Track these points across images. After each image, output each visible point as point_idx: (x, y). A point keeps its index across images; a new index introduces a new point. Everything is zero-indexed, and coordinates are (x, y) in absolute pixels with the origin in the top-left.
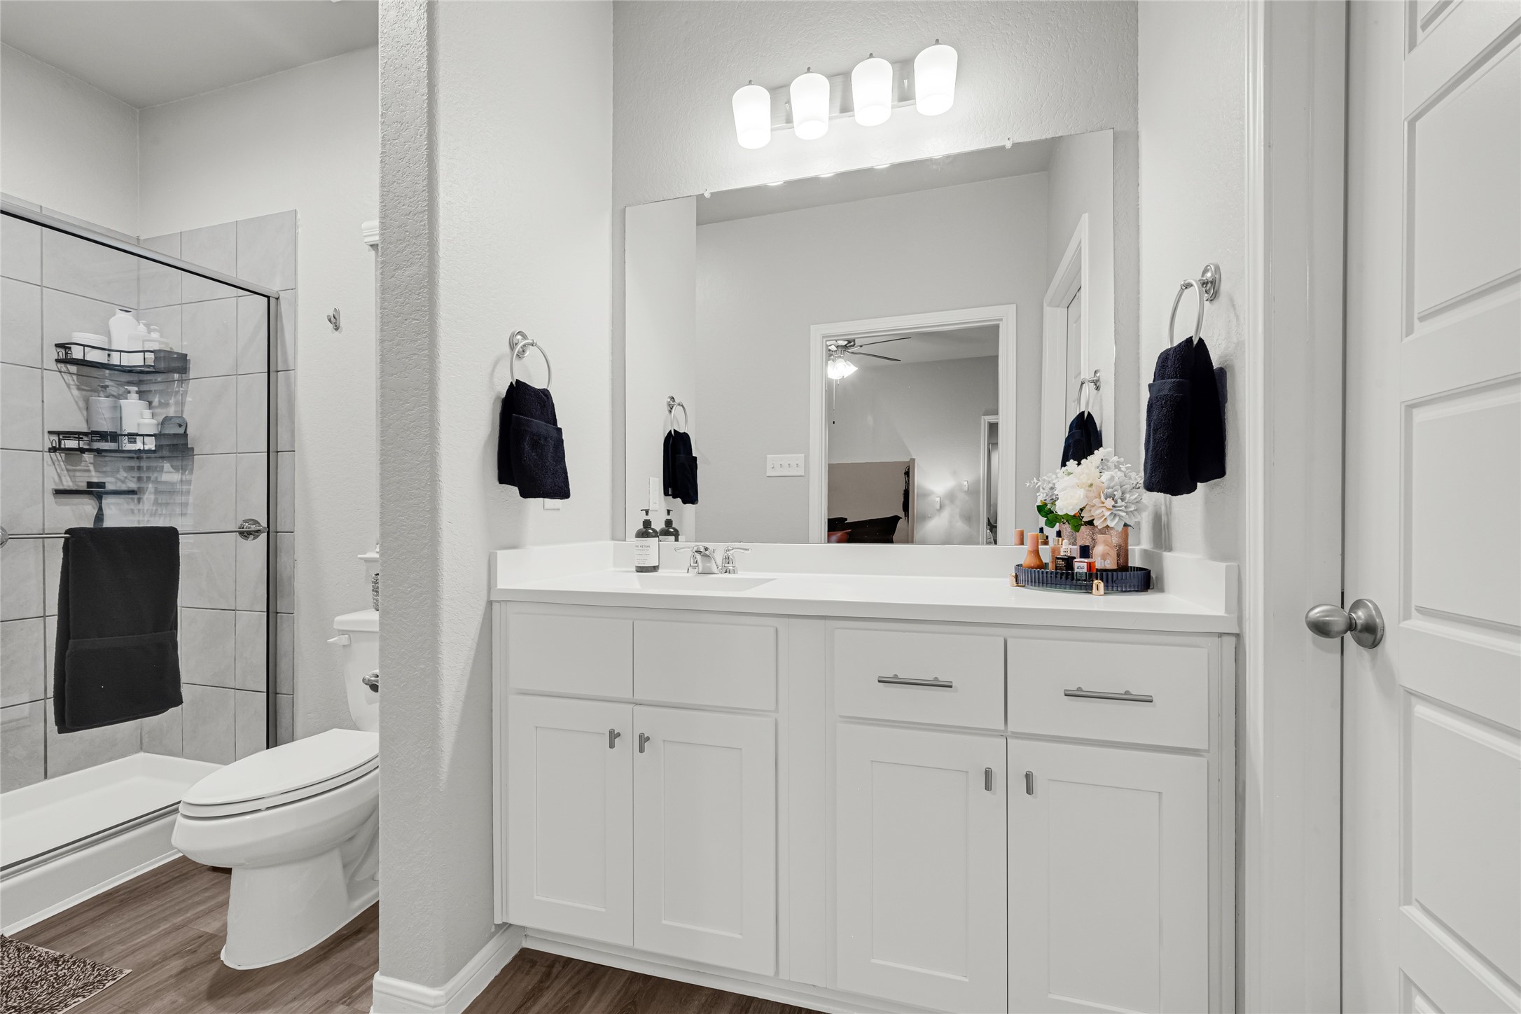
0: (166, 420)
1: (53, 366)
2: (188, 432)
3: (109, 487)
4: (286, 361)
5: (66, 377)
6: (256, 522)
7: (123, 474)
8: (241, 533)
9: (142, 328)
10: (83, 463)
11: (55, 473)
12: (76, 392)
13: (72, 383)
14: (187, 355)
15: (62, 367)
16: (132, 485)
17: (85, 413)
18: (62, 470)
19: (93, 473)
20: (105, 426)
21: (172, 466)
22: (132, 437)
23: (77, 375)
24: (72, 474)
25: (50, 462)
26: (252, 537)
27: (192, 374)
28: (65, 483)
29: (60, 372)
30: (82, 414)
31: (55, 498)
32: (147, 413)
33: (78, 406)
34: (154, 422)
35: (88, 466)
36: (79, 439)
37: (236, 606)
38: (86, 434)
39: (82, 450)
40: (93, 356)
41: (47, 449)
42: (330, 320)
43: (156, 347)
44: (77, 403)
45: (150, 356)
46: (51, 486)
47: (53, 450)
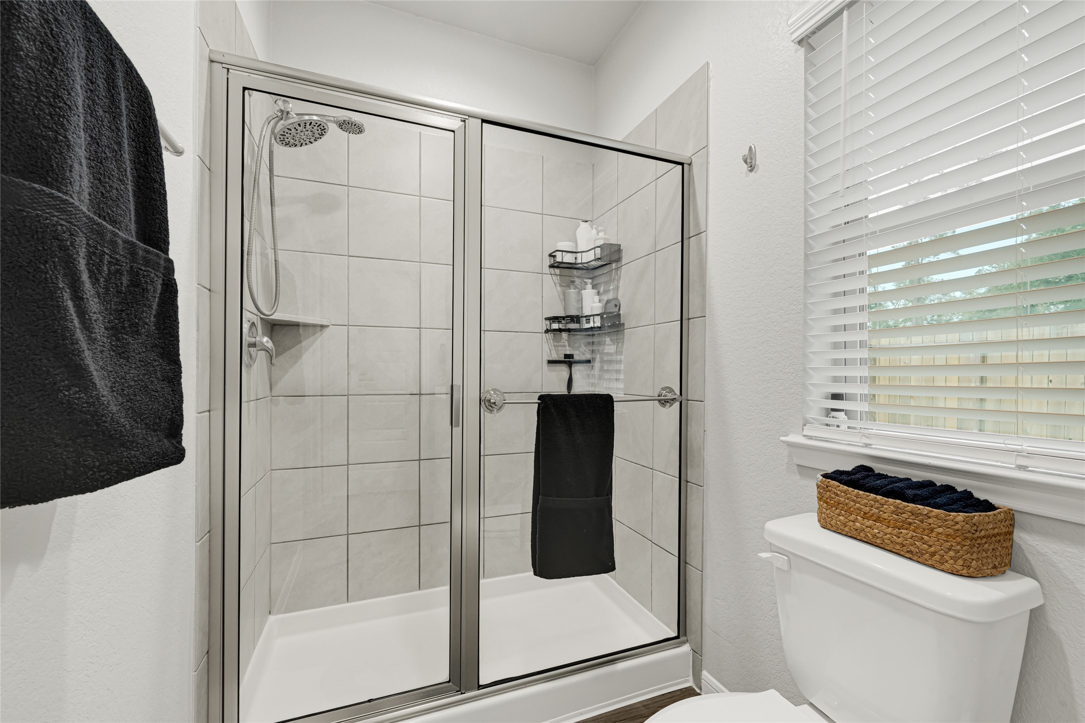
0: (608, 302)
1: (547, 270)
2: (621, 312)
3: (576, 358)
4: (697, 225)
5: (554, 277)
6: (671, 390)
7: (583, 348)
8: (659, 401)
9: (594, 231)
10: (562, 341)
11: (549, 349)
12: (559, 288)
13: (557, 281)
14: (620, 245)
15: (552, 269)
16: (588, 356)
17: (563, 303)
18: (552, 346)
19: (567, 348)
20: (573, 312)
21: (611, 340)
22: (588, 318)
23: (560, 275)
24: (556, 348)
25: (546, 341)
26: (668, 404)
27: (624, 261)
28: (553, 356)
29: (551, 275)
30: (562, 303)
31: (548, 366)
32: (597, 298)
33: (560, 298)
34: (600, 304)
35: (565, 343)
36: (559, 322)
37: (653, 466)
38: (563, 318)
39: (560, 330)
40: (568, 258)
41: (544, 332)
42: (746, 162)
43: (600, 243)
44: (559, 296)
45: (598, 250)
46: (546, 358)
47: (547, 331)
